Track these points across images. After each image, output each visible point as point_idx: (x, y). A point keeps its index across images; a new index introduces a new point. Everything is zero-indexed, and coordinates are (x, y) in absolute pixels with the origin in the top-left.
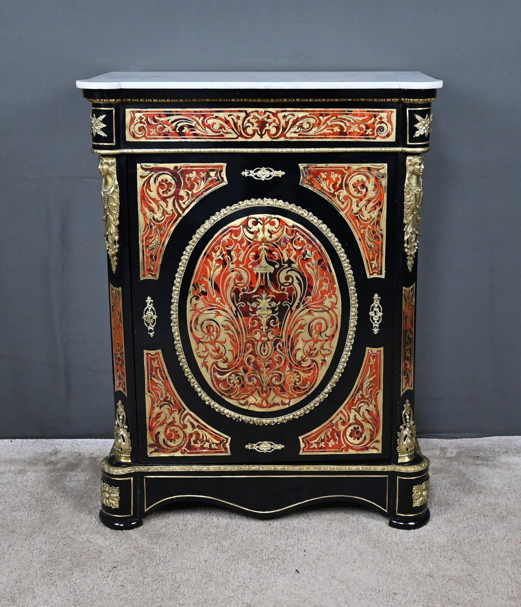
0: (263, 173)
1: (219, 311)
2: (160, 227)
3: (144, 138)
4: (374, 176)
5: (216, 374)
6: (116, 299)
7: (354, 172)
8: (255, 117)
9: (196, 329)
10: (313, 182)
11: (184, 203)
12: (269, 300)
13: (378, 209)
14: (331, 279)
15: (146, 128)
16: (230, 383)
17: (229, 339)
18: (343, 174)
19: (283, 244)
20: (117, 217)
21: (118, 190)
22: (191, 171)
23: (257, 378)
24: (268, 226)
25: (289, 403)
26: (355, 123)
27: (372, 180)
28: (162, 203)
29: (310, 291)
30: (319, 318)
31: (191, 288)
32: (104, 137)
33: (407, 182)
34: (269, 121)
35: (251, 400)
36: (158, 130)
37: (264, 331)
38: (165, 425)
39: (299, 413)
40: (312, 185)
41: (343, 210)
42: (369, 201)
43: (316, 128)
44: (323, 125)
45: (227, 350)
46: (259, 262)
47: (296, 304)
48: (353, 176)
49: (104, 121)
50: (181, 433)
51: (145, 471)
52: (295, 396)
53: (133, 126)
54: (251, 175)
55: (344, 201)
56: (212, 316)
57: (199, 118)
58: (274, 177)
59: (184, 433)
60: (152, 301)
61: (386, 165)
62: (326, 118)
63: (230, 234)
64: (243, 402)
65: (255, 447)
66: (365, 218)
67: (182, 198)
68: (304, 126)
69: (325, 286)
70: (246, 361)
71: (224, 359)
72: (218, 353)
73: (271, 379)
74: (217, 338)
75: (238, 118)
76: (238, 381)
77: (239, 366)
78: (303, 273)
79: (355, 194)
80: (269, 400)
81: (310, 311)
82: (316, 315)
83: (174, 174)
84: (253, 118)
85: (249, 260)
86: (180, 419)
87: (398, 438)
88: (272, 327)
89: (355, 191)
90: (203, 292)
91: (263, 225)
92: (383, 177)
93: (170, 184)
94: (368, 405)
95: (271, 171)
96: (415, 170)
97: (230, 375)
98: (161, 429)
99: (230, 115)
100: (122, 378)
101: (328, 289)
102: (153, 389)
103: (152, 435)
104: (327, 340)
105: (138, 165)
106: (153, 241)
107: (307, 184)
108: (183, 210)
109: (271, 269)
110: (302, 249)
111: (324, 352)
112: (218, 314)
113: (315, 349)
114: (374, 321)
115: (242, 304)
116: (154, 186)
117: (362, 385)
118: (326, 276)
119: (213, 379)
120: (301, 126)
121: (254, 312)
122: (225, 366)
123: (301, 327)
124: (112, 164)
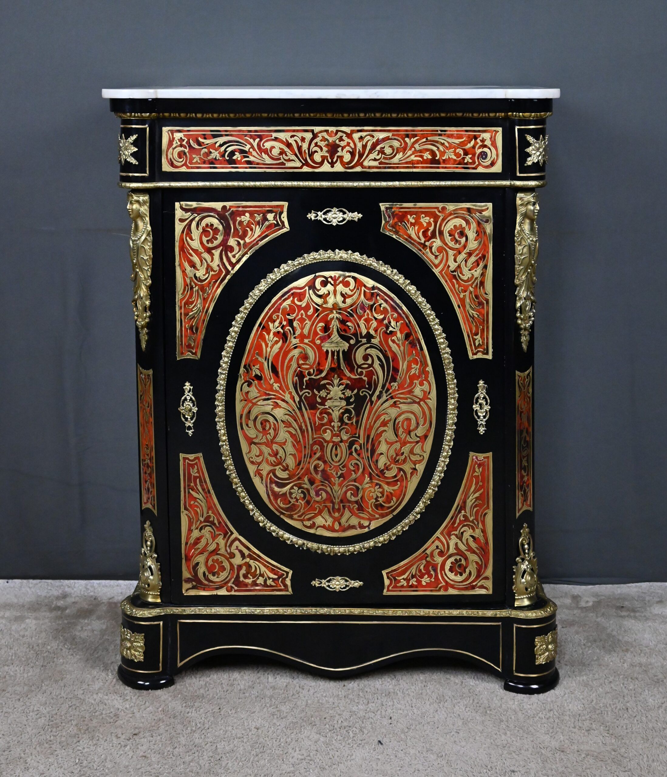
0: (334, 216)
1: (278, 401)
2: (202, 289)
3: (184, 167)
4: (476, 220)
5: (274, 485)
6: (145, 385)
7: (451, 214)
8: (324, 139)
9: (247, 425)
10: (398, 229)
11: (234, 256)
12: (342, 387)
13: (481, 265)
14: (422, 360)
15: (187, 154)
16: (292, 498)
17: (290, 440)
18: (436, 218)
19: (359, 311)
20: (149, 274)
21: (150, 239)
22: (243, 213)
23: (327, 492)
24: (340, 288)
25: (368, 526)
26: (451, 146)
27: (474, 225)
28: (206, 256)
29: (395, 376)
30: (408, 412)
31: (242, 370)
32: (135, 165)
33: (518, 227)
34: (342, 144)
35: (319, 521)
36: (202, 157)
37: (336, 429)
38: (206, 554)
39: (382, 539)
40: (397, 233)
41: (437, 266)
42: (470, 254)
43: (401, 153)
44: (410, 149)
45: (288, 455)
46: (329, 336)
47: (377, 393)
48: (449, 221)
49: (135, 144)
50: (226, 564)
51: (179, 613)
52: (377, 516)
53: (171, 150)
54: (319, 218)
55: (437, 254)
56: (268, 409)
57: (254, 140)
58: (348, 221)
59: (231, 565)
60: (192, 388)
61: (490, 205)
62: (413, 140)
63: (292, 298)
64: (308, 523)
65: (324, 584)
66: (465, 278)
67: (231, 249)
68: (385, 152)
69: (415, 369)
70: (312, 468)
71: (283, 466)
72: (276, 458)
73: (346, 492)
74: (275, 437)
75: (303, 140)
76: (302, 495)
77: (304, 475)
78: (386, 351)
79: (451, 244)
80: (343, 520)
81: (395, 402)
82: (404, 407)
83: (221, 216)
84: (321, 141)
85: (316, 333)
86: (226, 546)
87: (514, 573)
88: (347, 424)
89: (452, 240)
90: (256, 376)
91: (335, 285)
92: (487, 221)
93: (216, 231)
94: (473, 529)
95: (344, 213)
96: (528, 212)
97: (292, 488)
98: (201, 559)
99: (292, 136)
100: (151, 492)
101: (418, 372)
102: (190, 506)
103: (188, 567)
104: (417, 442)
105: (177, 204)
106: (193, 307)
107: (390, 231)
108: (233, 265)
109: (345, 346)
110: (384, 319)
111: (414, 458)
112: (276, 405)
113: (403, 454)
114: (479, 417)
115: (307, 393)
116: (196, 233)
117: (465, 502)
118: (416, 356)
119: (270, 492)
120: (382, 151)
121: (323, 404)
122: (284, 475)
123: (384, 424)
124: (145, 202)
